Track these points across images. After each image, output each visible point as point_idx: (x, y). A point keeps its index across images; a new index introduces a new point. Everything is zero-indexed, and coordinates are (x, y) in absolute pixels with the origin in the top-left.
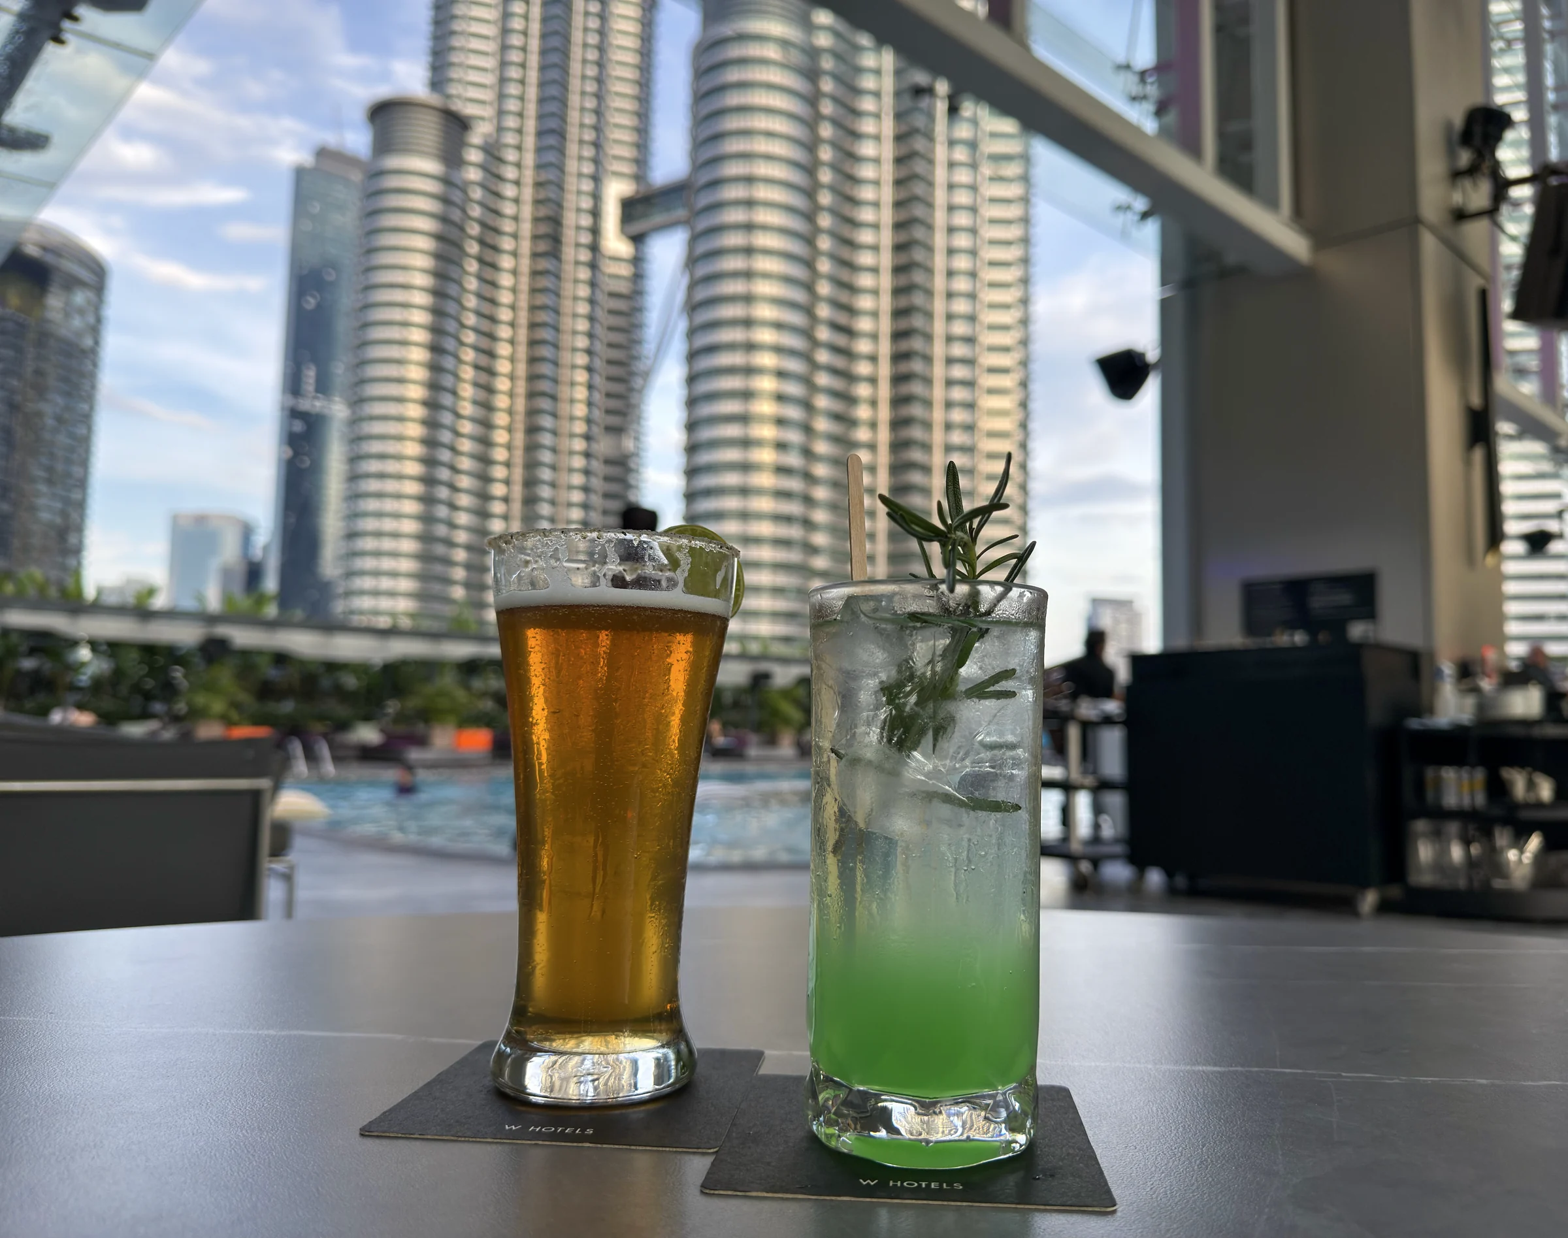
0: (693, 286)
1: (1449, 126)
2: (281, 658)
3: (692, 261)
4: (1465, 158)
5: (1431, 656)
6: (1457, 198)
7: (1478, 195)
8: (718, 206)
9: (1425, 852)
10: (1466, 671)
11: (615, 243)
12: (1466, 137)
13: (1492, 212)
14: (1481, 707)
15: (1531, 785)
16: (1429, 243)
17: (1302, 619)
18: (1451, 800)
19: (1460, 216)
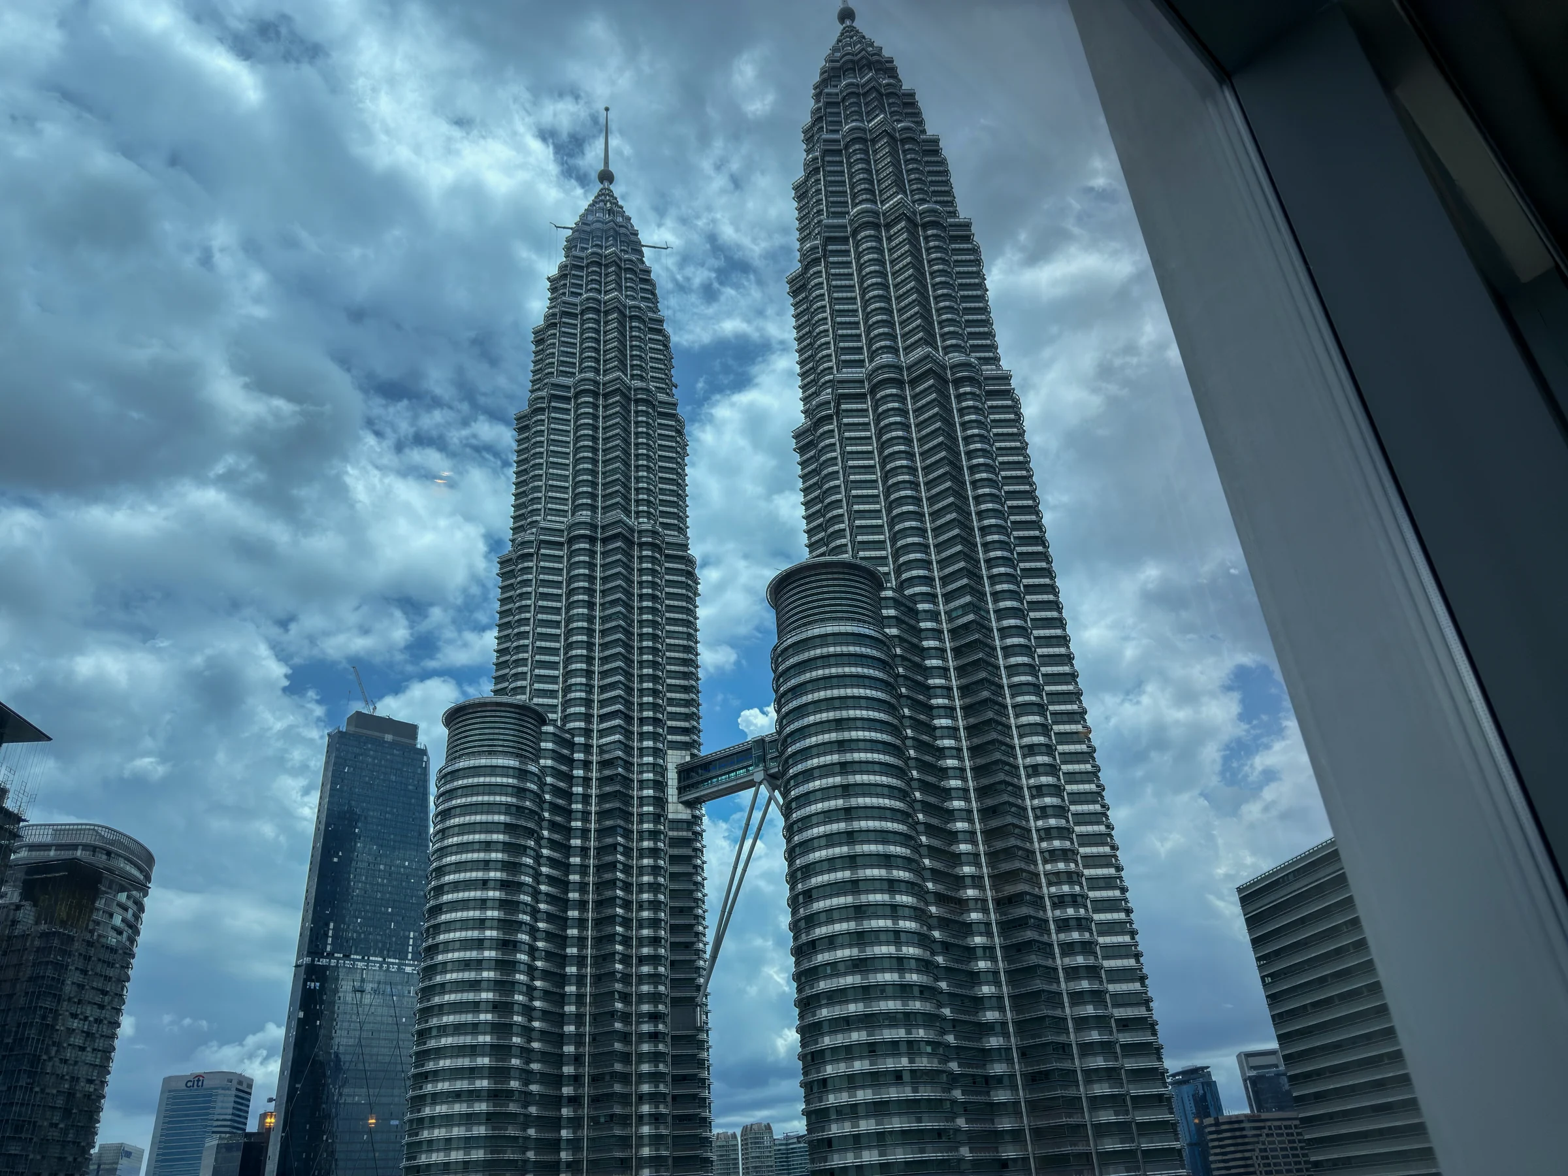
11: (676, 810)
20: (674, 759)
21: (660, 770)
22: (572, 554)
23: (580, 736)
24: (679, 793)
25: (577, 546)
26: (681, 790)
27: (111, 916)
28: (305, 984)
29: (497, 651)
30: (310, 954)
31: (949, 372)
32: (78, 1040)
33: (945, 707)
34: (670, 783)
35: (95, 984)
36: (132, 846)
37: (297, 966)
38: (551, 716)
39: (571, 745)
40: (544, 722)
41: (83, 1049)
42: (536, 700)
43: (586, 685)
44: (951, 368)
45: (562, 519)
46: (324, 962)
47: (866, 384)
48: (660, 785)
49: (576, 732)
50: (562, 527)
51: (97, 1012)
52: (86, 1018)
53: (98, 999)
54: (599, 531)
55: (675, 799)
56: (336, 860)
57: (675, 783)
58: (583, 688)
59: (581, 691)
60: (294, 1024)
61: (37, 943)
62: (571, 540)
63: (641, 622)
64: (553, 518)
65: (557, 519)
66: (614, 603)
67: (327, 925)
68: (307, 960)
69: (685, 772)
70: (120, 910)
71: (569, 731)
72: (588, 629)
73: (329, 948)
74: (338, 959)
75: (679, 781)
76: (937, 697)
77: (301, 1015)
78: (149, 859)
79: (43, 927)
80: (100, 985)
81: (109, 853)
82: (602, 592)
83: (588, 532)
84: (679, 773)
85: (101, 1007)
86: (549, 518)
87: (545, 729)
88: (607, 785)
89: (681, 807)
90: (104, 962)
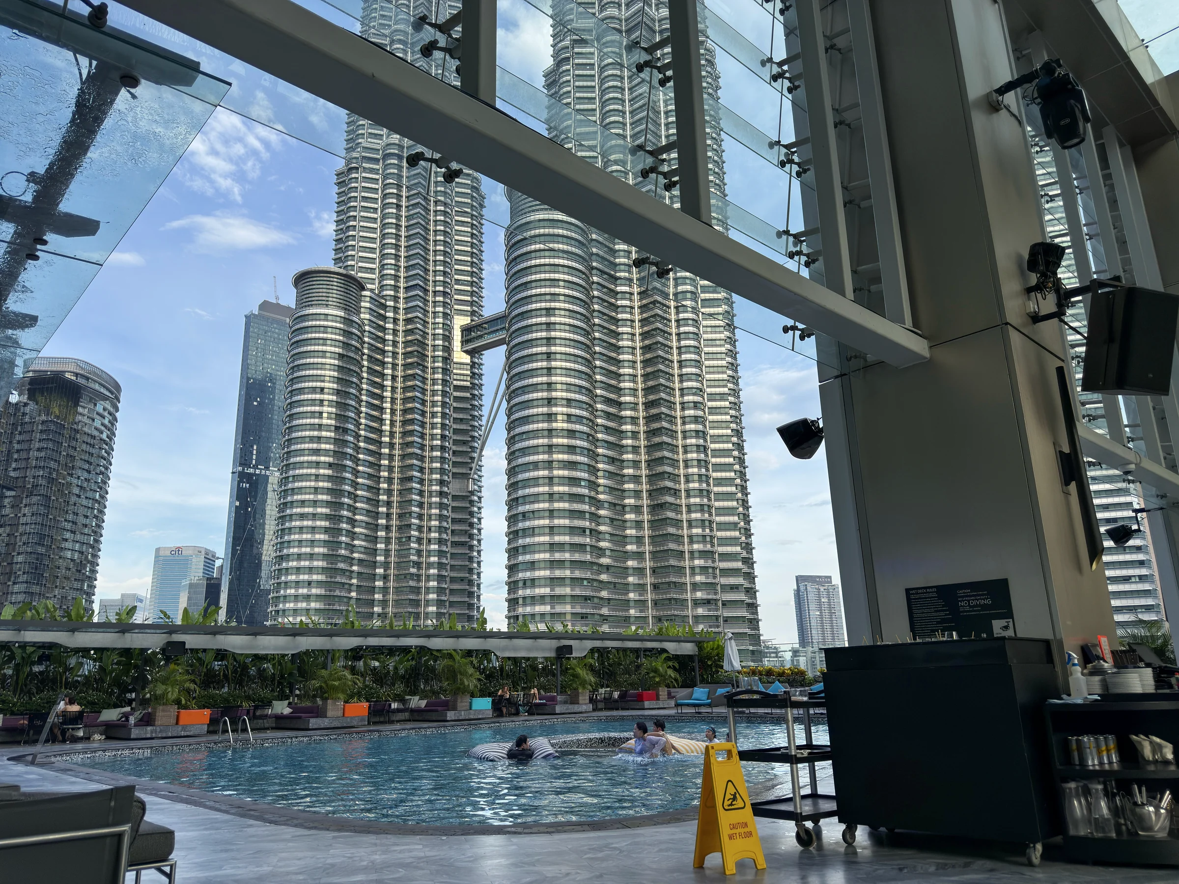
0: (511, 380)
1: (1020, 257)
2: (221, 654)
3: (510, 365)
4: (1033, 279)
5: (1060, 643)
6: (1032, 307)
7: (1048, 304)
8: (528, 329)
9: (1077, 806)
10: (1088, 655)
11: (460, 356)
12: (1032, 265)
13: (1059, 314)
14: (1105, 685)
15: (1156, 748)
16: (1015, 338)
17: (956, 620)
18: (1092, 762)
19: (1036, 318)
20: (460, 321)
21: (448, 328)
22: (386, 167)
23: (390, 300)
24: (462, 345)
25: (389, 162)
26: (464, 342)
27: (93, 420)
28: (239, 485)
29: (336, 241)
30: (241, 465)
31: (657, 24)
32: (76, 490)
33: (625, 278)
34: (455, 337)
35: (83, 457)
36: (104, 376)
37: (233, 473)
38: (369, 286)
39: (384, 307)
40: (363, 288)
41: (79, 496)
42: (360, 275)
43: (395, 265)
44: (659, 21)
45: (378, 141)
46: (251, 471)
47: (594, 32)
48: (448, 338)
49: (388, 298)
50: (378, 147)
51: (86, 475)
52: (79, 478)
53: (86, 466)
54: (405, 150)
55: (459, 349)
56: (255, 403)
57: (460, 338)
58: (393, 267)
59: (391, 269)
60: (233, 509)
61: (40, 427)
62: (386, 156)
63: (435, 221)
64: (372, 140)
65: (375, 141)
66: (415, 205)
67: (252, 447)
68: (240, 469)
69: (466, 330)
70: (98, 417)
71: (383, 297)
72: (396, 224)
73: (254, 462)
74: (261, 469)
75: (462, 337)
76: (620, 271)
77: (238, 504)
78: (118, 388)
79: (44, 418)
80: (86, 458)
81: (87, 379)
82: (407, 197)
83: (396, 152)
84: (462, 331)
85: (89, 472)
86: (369, 140)
87: (364, 293)
88: (409, 335)
89: (464, 355)
90: (87, 443)
